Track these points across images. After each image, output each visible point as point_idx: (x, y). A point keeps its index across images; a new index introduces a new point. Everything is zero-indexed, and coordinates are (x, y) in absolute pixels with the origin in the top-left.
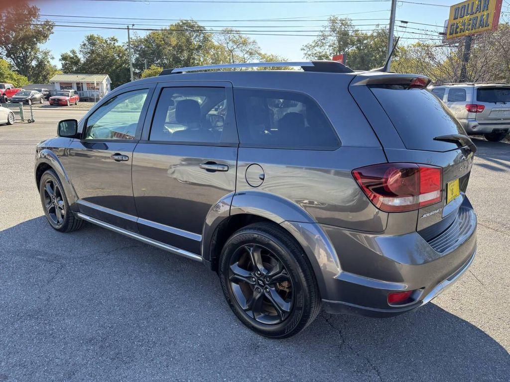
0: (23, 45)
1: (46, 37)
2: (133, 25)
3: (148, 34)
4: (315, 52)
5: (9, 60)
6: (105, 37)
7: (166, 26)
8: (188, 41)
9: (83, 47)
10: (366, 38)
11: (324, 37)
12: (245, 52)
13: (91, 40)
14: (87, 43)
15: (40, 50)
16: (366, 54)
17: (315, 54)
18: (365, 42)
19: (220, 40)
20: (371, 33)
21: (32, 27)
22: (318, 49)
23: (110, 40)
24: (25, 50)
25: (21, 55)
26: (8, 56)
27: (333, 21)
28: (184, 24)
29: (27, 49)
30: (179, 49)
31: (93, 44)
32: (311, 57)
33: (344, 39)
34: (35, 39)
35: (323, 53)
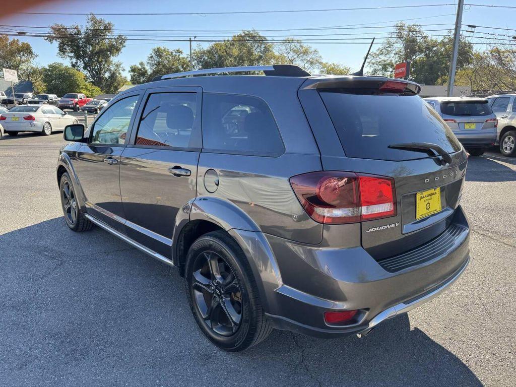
0: (98, 59)
1: (118, 50)
2: (195, 37)
3: (211, 46)
4: (380, 60)
5: (85, 72)
6: (171, 50)
7: (229, 37)
8: (250, 53)
9: (150, 59)
10: (435, 44)
11: (390, 44)
12: (305, 62)
13: (158, 52)
14: (154, 55)
15: (113, 63)
16: (434, 62)
17: (380, 62)
18: (435, 49)
19: (281, 50)
20: (442, 39)
21: (107, 41)
22: (383, 57)
23: (176, 52)
24: (100, 63)
25: (96, 67)
26: (85, 68)
27: (400, 28)
28: (246, 35)
29: (102, 61)
30: (239, 60)
31: (160, 56)
32: (375, 65)
33: (411, 46)
34: (109, 53)
35: (389, 61)
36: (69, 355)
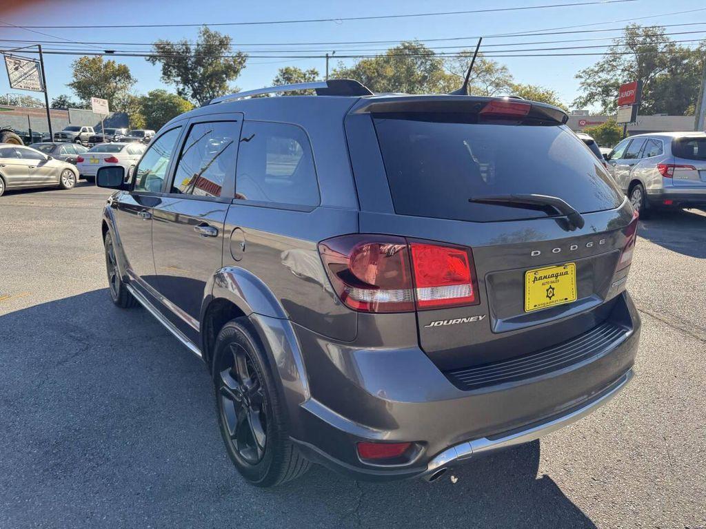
0: (210, 84)
1: (236, 72)
2: (334, 52)
3: (357, 63)
4: (599, 79)
5: (194, 101)
6: (303, 71)
7: (383, 50)
8: (410, 72)
9: (276, 83)
10: (687, 54)
11: (615, 56)
12: (488, 83)
13: (287, 75)
14: (281, 78)
15: (230, 89)
16: (685, 82)
17: (599, 82)
18: (685, 62)
19: (454, 68)
20: (698, 46)
21: (222, 61)
22: (604, 76)
23: (310, 74)
24: (213, 89)
25: (208, 95)
26: (194, 96)
27: (632, 33)
28: (405, 48)
29: (215, 87)
30: (395, 82)
31: (288, 79)
32: (592, 87)
33: (648, 58)
34: (224, 76)
35: (612, 81)
36: (48, 470)
